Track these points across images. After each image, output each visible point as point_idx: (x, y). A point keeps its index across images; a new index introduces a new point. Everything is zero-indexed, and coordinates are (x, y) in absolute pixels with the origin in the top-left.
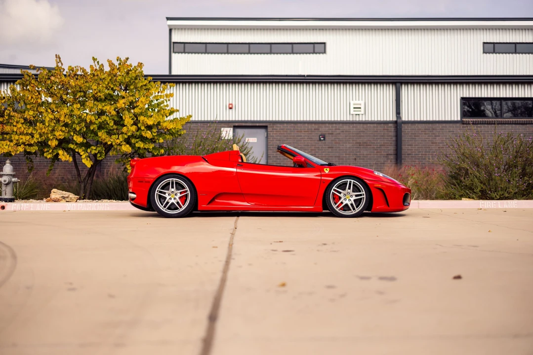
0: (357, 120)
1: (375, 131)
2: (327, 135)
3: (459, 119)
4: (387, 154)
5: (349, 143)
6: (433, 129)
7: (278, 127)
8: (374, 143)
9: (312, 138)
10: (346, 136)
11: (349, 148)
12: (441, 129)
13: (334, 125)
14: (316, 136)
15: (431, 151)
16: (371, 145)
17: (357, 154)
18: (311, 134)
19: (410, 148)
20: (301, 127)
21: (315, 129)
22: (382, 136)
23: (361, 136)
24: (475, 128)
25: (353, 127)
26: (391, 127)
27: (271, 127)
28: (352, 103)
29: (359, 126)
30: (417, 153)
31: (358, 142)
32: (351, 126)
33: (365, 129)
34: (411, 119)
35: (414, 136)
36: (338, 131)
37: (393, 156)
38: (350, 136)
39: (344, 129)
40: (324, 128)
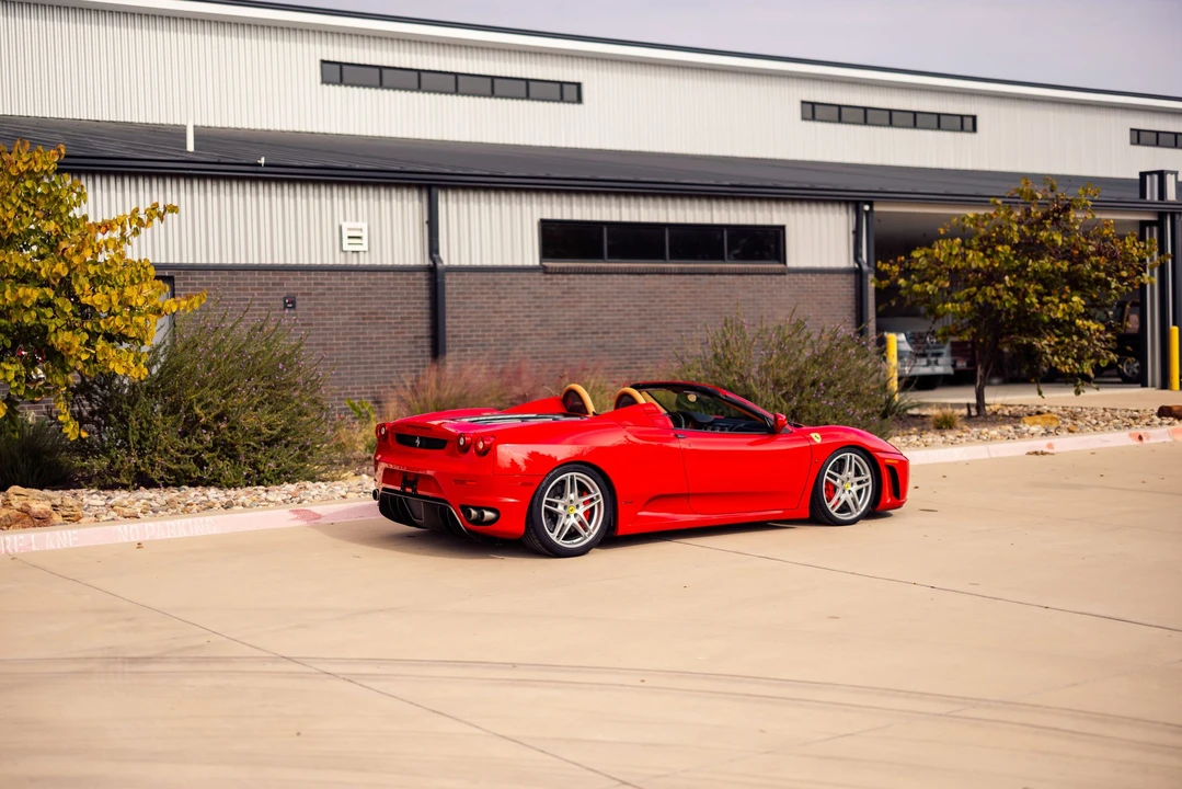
0: (355, 263)
1: (392, 289)
2: (299, 297)
3: (537, 263)
4: (415, 337)
5: (343, 314)
6: (496, 284)
7: (195, 279)
8: (390, 313)
9: (269, 304)
10: (336, 299)
11: (343, 324)
12: (509, 284)
13: (313, 275)
14: (276, 299)
15: (493, 329)
16: (384, 318)
17: (358, 339)
18: (268, 294)
19: (456, 324)
20: (246, 279)
21: (273, 284)
22: (406, 298)
23: (365, 299)
24: (565, 281)
25: (350, 279)
26: (420, 279)
27: (180, 279)
28: (345, 226)
29: (361, 277)
30: (468, 333)
31: (360, 311)
32: (346, 277)
33: (374, 284)
34: (455, 262)
35: (464, 298)
36: (320, 289)
37: (425, 340)
38: (344, 299)
39: (333, 284)
40: (292, 281)
